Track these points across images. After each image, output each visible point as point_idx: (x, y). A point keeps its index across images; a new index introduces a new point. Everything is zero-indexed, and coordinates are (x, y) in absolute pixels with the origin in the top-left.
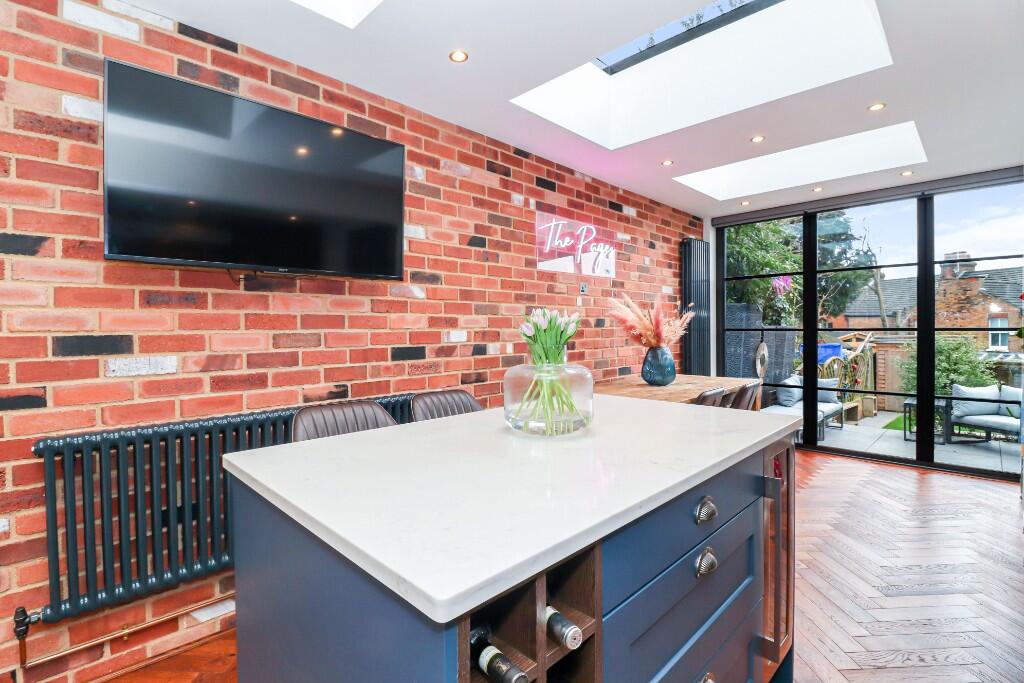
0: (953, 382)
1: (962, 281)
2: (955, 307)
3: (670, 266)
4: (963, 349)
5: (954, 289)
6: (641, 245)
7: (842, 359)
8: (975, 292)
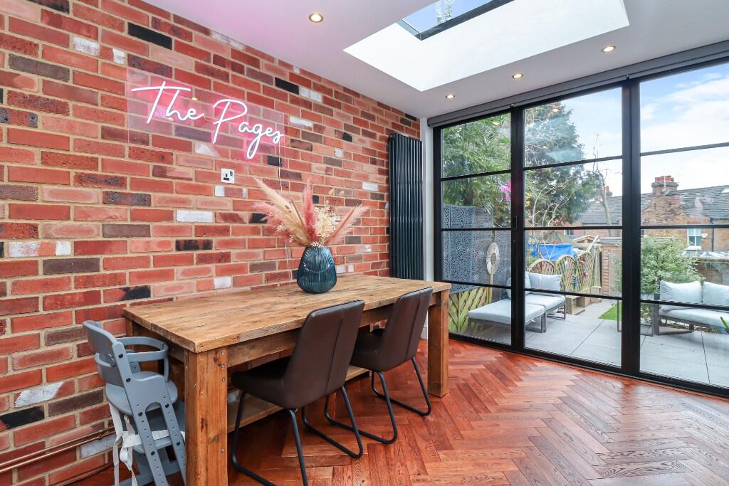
0: (660, 278)
1: (668, 197)
2: (662, 216)
3: (374, 162)
4: (669, 248)
5: (662, 203)
6: (329, 133)
7: (573, 257)
8: (677, 206)
